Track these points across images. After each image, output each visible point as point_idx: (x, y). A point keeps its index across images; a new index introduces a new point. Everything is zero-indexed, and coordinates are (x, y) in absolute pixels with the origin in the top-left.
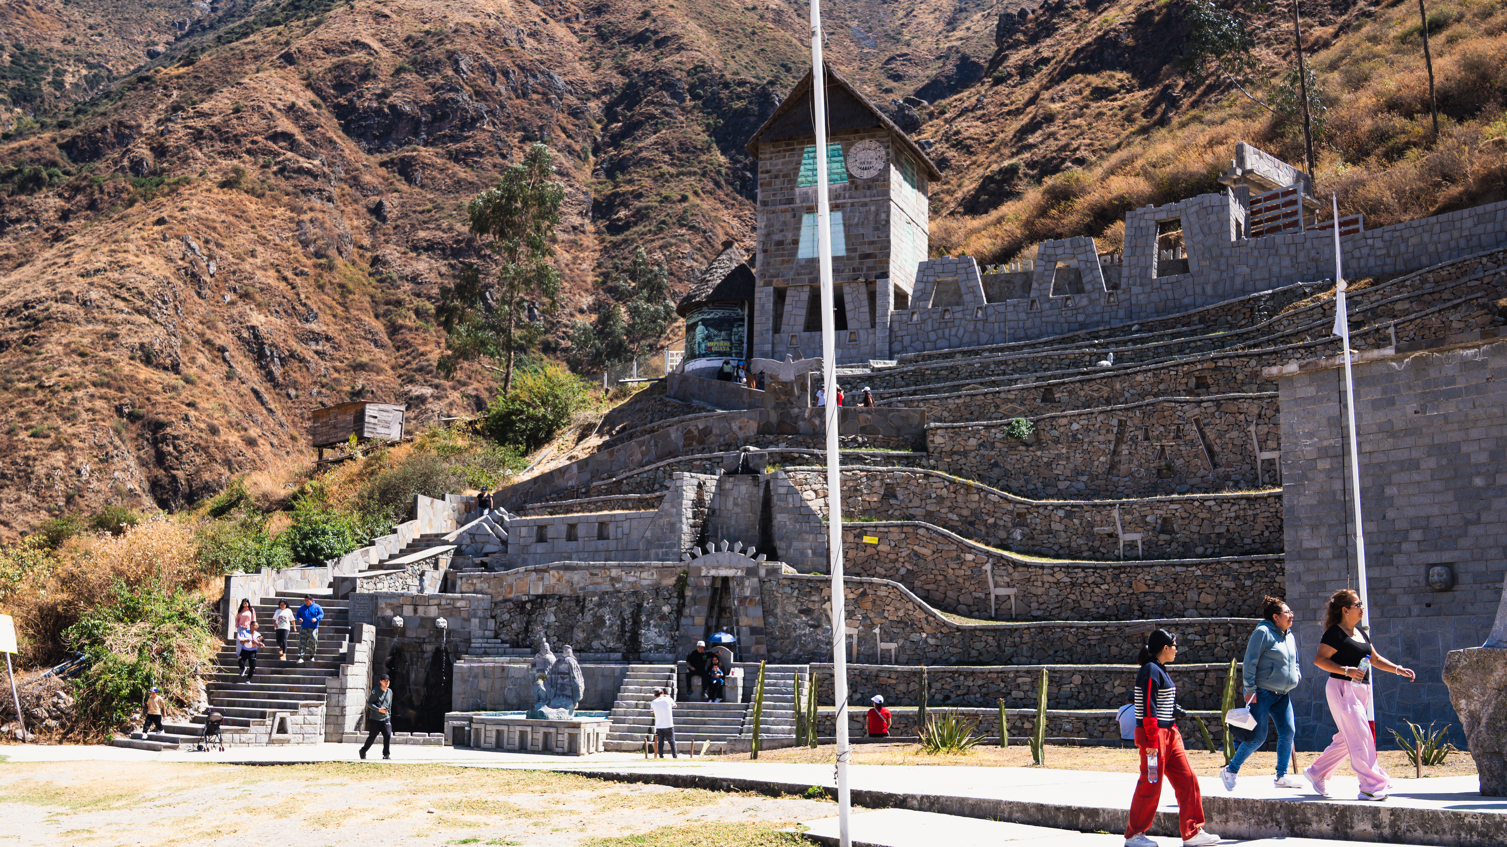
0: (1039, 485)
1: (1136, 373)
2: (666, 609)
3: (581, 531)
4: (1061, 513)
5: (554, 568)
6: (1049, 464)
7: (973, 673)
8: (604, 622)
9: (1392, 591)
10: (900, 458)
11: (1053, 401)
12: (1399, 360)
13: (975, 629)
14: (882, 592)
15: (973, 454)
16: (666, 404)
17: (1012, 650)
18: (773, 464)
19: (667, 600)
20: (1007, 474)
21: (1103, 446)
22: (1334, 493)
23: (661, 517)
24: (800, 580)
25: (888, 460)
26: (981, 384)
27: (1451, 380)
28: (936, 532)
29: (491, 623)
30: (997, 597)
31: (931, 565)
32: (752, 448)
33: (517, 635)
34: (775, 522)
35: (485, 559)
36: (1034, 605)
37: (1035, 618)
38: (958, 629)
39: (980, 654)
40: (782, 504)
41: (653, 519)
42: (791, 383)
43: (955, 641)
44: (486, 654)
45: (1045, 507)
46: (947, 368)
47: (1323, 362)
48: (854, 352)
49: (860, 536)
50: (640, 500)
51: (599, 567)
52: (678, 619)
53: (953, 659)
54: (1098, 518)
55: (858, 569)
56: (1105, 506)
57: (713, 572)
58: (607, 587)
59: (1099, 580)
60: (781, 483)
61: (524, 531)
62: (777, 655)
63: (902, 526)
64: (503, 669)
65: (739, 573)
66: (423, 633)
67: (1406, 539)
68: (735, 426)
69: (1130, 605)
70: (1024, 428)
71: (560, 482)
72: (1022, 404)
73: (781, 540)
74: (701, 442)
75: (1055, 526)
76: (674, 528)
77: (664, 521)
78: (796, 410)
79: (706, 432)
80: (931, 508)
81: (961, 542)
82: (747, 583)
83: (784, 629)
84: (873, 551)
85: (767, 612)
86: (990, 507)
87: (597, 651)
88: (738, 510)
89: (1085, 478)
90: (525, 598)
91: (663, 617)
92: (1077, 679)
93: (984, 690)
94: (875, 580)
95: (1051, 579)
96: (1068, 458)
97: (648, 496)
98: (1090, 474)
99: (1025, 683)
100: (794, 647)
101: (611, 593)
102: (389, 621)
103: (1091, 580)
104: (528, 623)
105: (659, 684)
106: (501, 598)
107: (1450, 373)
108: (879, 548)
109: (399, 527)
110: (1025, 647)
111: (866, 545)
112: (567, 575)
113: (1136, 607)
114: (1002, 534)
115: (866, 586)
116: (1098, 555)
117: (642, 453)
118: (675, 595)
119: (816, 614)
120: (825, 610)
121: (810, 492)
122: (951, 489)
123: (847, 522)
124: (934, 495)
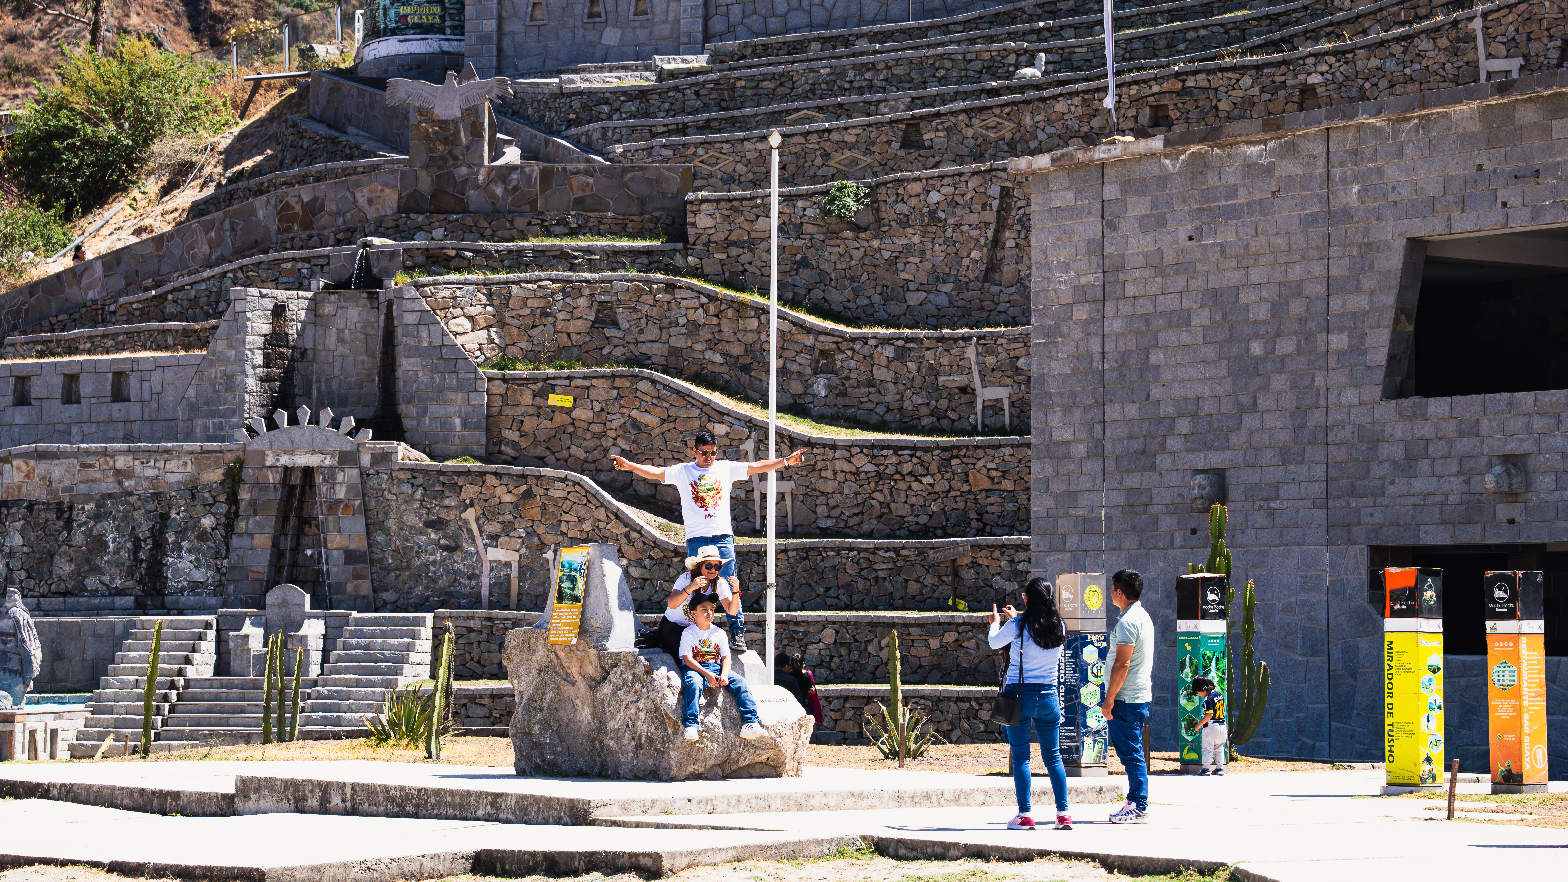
0: (877, 298)
1: (1055, 97)
2: (207, 522)
3: (86, 387)
4: (889, 351)
5: (18, 456)
6: (892, 262)
8: (105, 545)
10: (635, 253)
11: (919, 145)
12: (1174, 157)
14: (557, 492)
15: (765, 245)
16: (301, 135)
18: (408, 270)
19: (209, 507)
20: (823, 279)
21: (975, 233)
23: (211, 364)
24: (425, 472)
25: (614, 258)
26: (820, 109)
27: (1232, 192)
28: (667, 386)
32: (376, 241)
34: (400, 372)
36: (822, 510)
37: (825, 533)
40: (411, 342)
41: (199, 367)
45: (864, 339)
46: (772, 77)
47: (1080, 154)
48: (642, 35)
49: (543, 394)
50: (185, 332)
51: (96, 453)
52: (226, 539)
54: (945, 361)
55: (540, 451)
56: (956, 340)
57: (285, 460)
58: (109, 486)
59: (919, 469)
60: (409, 305)
62: (389, 596)
63: (613, 376)
65: (328, 462)
68: (361, 198)
69: (965, 511)
70: (849, 200)
71: (73, 293)
72: (868, 151)
73: (409, 402)
74: (307, 225)
75: (881, 374)
76: (232, 383)
77: (216, 371)
78: (464, 170)
79: (314, 208)
80: (678, 343)
81: (709, 404)
82: (340, 477)
83: (401, 553)
84: (566, 419)
85: (372, 526)
87: (94, 593)
88: (344, 350)
89: (948, 288)
91: (203, 536)
92: (829, 635)
94: (546, 471)
95: (846, 467)
96: (923, 252)
97: (197, 326)
98: (957, 281)
100: (417, 582)
101: (117, 497)
103: (906, 468)
105: (180, 648)
107: (1232, 180)
108: (575, 414)
111: (553, 409)
112: (42, 467)
113: (973, 515)
114: (796, 387)
115: (532, 481)
116: (945, 423)
117: (210, 242)
118: (222, 498)
119: (452, 528)
120: (466, 522)
121: (462, 320)
122: (712, 309)
123: (523, 371)
124: (682, 321)
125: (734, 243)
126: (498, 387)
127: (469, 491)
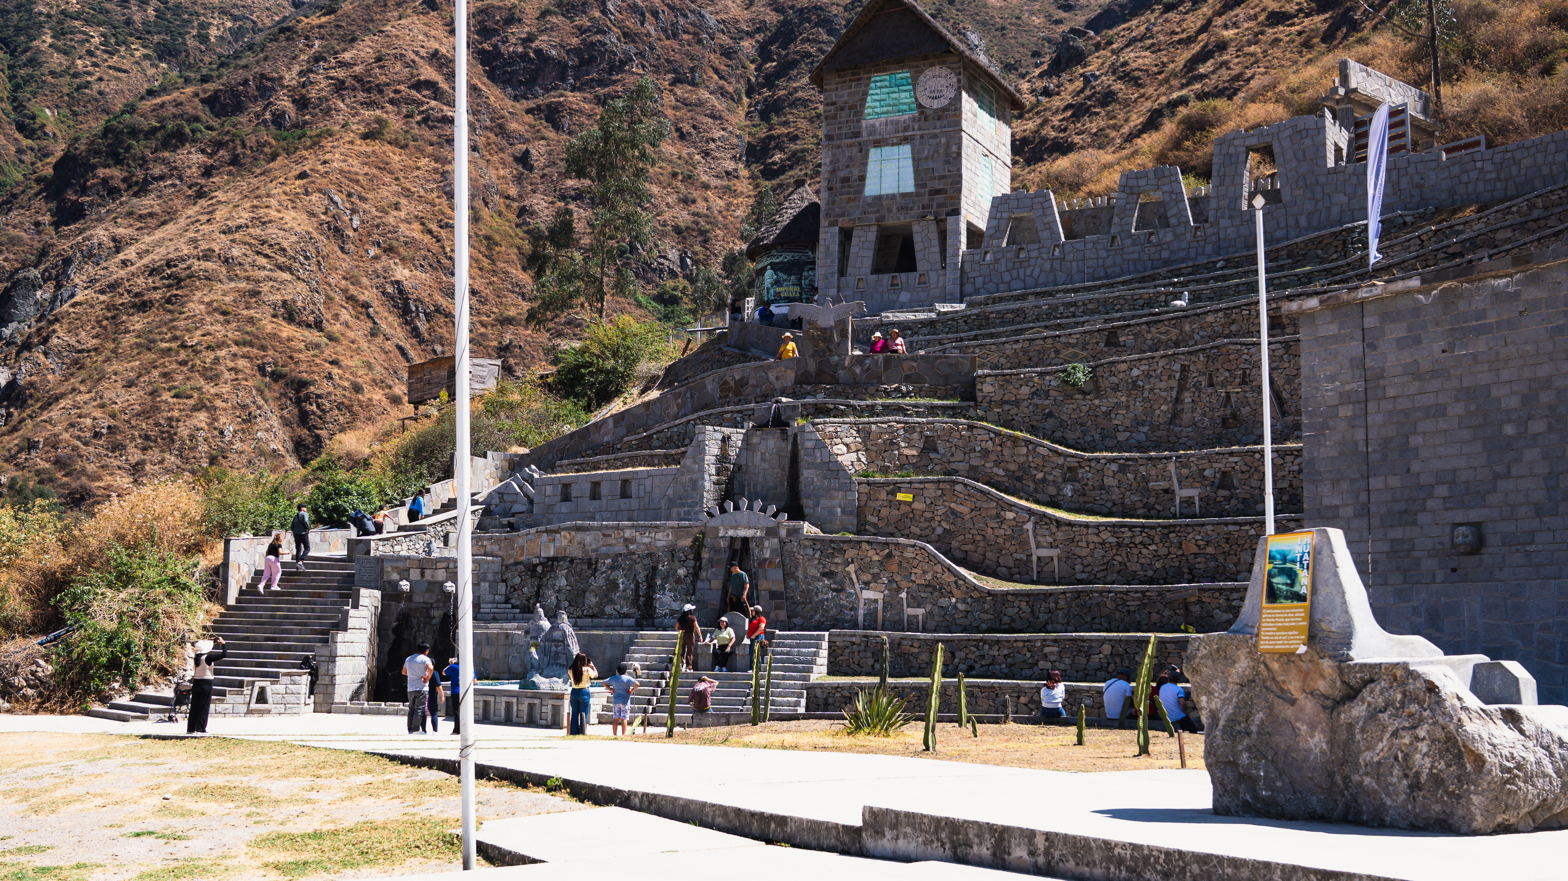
0: (1097, 437)
1: (1206, 313)
2: (681, 572)
3: (604, 490)
4: (1114, 467)
5: (565, 529)
6: (1107, 414)
7: (998, 642)
8: (618, 586)
9: (1416, 554)
10: (944, 408)
11: (1117, 344)
12: (1427, 293)
13: (1007, 593)
14: (909, 554)
15: (1025, 403)
16: (724, 354)
17: (1046, 616)
18: (804, 416)
19: (683, 562)
20: (1062, 425)
21: (1164, 394)
22: (1356, 443)
23: (683, 474)
24: (822, 541)
25: (932, 410)
26: (1046, 327)
27: (1482, 314)
28: (974, 488)
29: (502, 588)
30: (1039, 558)
31: (969, 525)
32: (784, 400)
33: (528, 600)
34: (802, 479)
35: (512, 519)
36: (1079, 567)
37: (1080, 582)
38: (989, 593)
39: (1013, 620)
40: (810, 459)
41: (675, 476)
42: (831, 329)
43: (987, 606)
44: (495, 620)
45: (1098, 460)
46: (1012, 311)
47: (1345, 295)
48: (923, 296)
49: (893, 493)
50: (666, 456)
51: (612, 528)
52: (693, 583)
53: (984, 626)
54: (1153, 472)
55: (891, 529)
56: (1160, 459)
57: (731, 533)
58: (620, 549)
59: (1147, 540)
60: (808, 436)
61: (549, 489)
62: (798, 621)
63: (939, 481)
64: (507, 636)
65: (759, 534)
66: (431, 598)
67: (1431, 495)
68: (772, 376)
69: (1180, 568)
70: (1080, 375)
71: (596, 438)
72: (1084, 348)
73: (808, 497)
74: (737, 393)
75: (1108, 481)
76: (696, 485)
77: (686, 478)
78: (836, 358)
79: (742, 383)
80: (975, 462)
81: (1002, 499)
82: (766, 544)
83: (806, 593)
84: (908, 509)
85: (788, 575)
86: (1038, 460)
87: (610, 616)
88: (765, 465)
89: (1145, 429)
90: (536, 561)
91: (678, 581)
92: (1107, 649)
93: (1009, 660)
94: (902, 540)
95: (1096, 539)
96: (1128, 407)
97: (673, 452)
98: (1151, 424)
99: (1052, 653)
100: (816, 612)
101: (625, 555)
102: (395, 585)
103: (1138, 540)
104: (539, 587)
105: (666, 652)
106: (512, 561)
107: (1481, 306)
108: (914, 506)
109: (432, 487)
110: (1060, 613)
111: (900, 502)
112: (579, 536)
113: (1186, 570)
114: (1052, 490)
115: (892, 547)
116: (1153, 512)
117: (678, 406)
118: (691, 557)
119: (839, 577)
120: (849, 573)
121: (841, 446)
122: (997, 441)
123: (879, 478)
124: (978, 449)
125: (1007, 402)
126: (865, 489)
127: (851, 553)
